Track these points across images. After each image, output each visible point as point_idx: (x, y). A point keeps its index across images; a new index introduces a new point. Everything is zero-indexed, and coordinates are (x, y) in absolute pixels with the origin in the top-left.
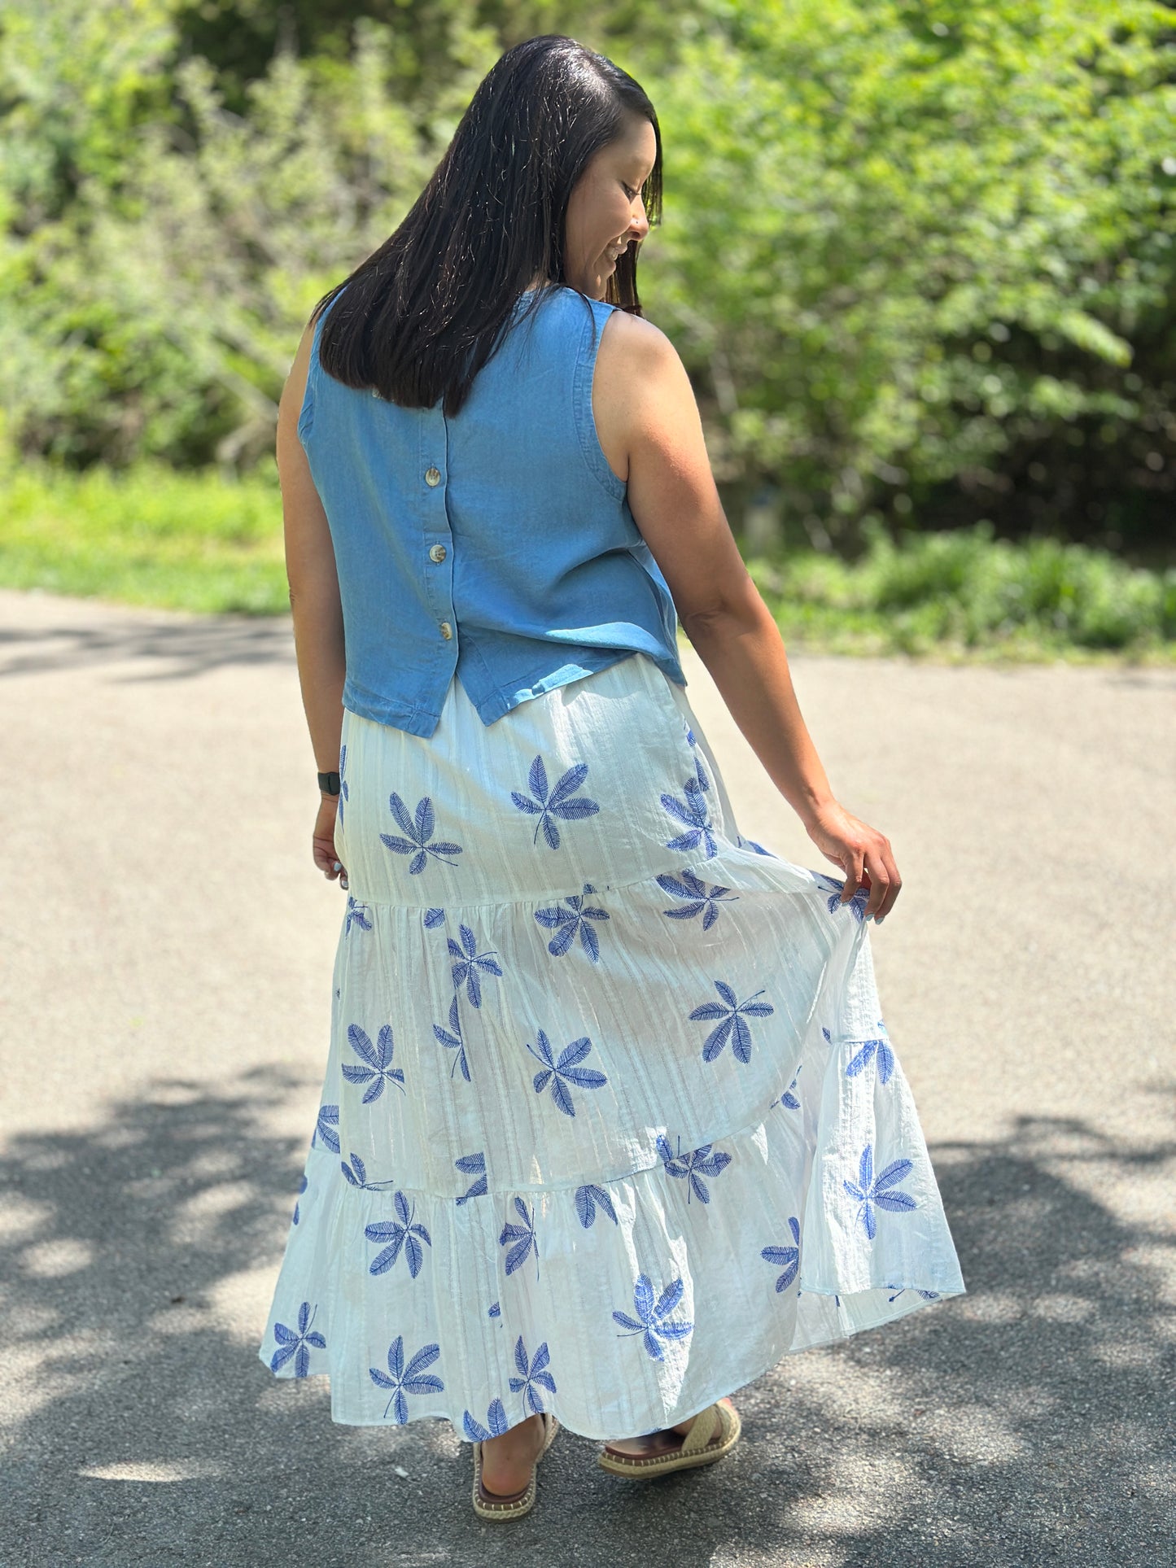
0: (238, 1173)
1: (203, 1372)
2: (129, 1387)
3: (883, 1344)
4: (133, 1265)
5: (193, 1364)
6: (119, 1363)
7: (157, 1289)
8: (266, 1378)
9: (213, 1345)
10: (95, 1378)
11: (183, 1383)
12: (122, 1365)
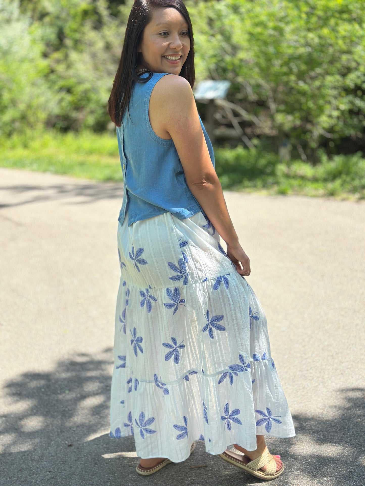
0: (95, 392)
1: (77, 477)
2: (49, 483)
3: (331, 476)
4: (56, 430)
5: (74, 474)
6: (47, 472)
7: (62, 440)
8: (99, 481)
9: (81, 465)
10: (38, 478)
11: (69, 482)
12: (48, 473)
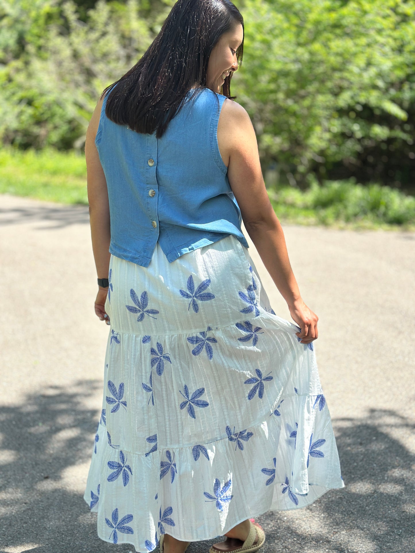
0: (72, 424)
1: (55, 508)
2: (26, 514)
3: (320, 503)
4: (30, 462)
5: (51, 505)
6: (22, 503)
7: (39, 473)
8: (79, 511)
9: (59, 497)
10: (13, 509)
12: (24, 504)
